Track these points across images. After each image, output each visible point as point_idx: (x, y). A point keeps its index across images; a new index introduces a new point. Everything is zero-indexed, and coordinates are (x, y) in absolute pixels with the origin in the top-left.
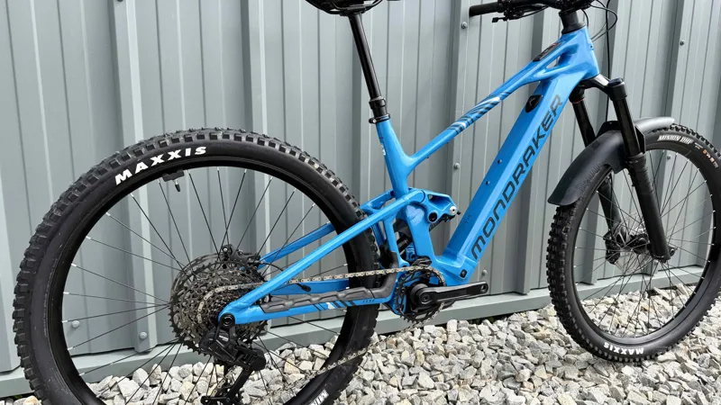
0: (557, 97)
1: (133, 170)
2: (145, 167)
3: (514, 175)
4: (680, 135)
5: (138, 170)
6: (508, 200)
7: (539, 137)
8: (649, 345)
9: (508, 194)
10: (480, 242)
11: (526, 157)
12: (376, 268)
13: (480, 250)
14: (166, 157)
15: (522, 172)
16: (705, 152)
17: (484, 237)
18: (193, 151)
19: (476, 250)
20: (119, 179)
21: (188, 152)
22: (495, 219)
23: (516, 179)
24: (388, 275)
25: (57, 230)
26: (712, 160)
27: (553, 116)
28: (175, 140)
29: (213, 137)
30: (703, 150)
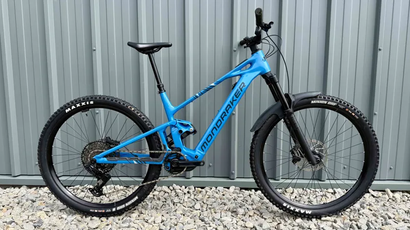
0: (243, 83)
1: (71, 108)
2: (75, 107)
3: (221, 117)
4: (326, 100)
5: (72, 108)
6: (218, 127)
7: (233, 101)
8: (316, 211)
9: (218, 124)
10: (205, 145)
11: (227, 109)
12: (158, 150)
13: (205, 148)
14: (81, 104)
15: (225, 115)
16: (347, 110)
17: (207, 142)
18: (89, 103)
19: (203, 147)
20: (67, 111)
21: (88, 103)
22: (212, 135)
23: (227, 111)
24: (161, 153)
25: (49, 125)
26: (353, 114)
27: (240, 91)
28: (84, 99)
29: (96, 98)
30: (346, 108)
